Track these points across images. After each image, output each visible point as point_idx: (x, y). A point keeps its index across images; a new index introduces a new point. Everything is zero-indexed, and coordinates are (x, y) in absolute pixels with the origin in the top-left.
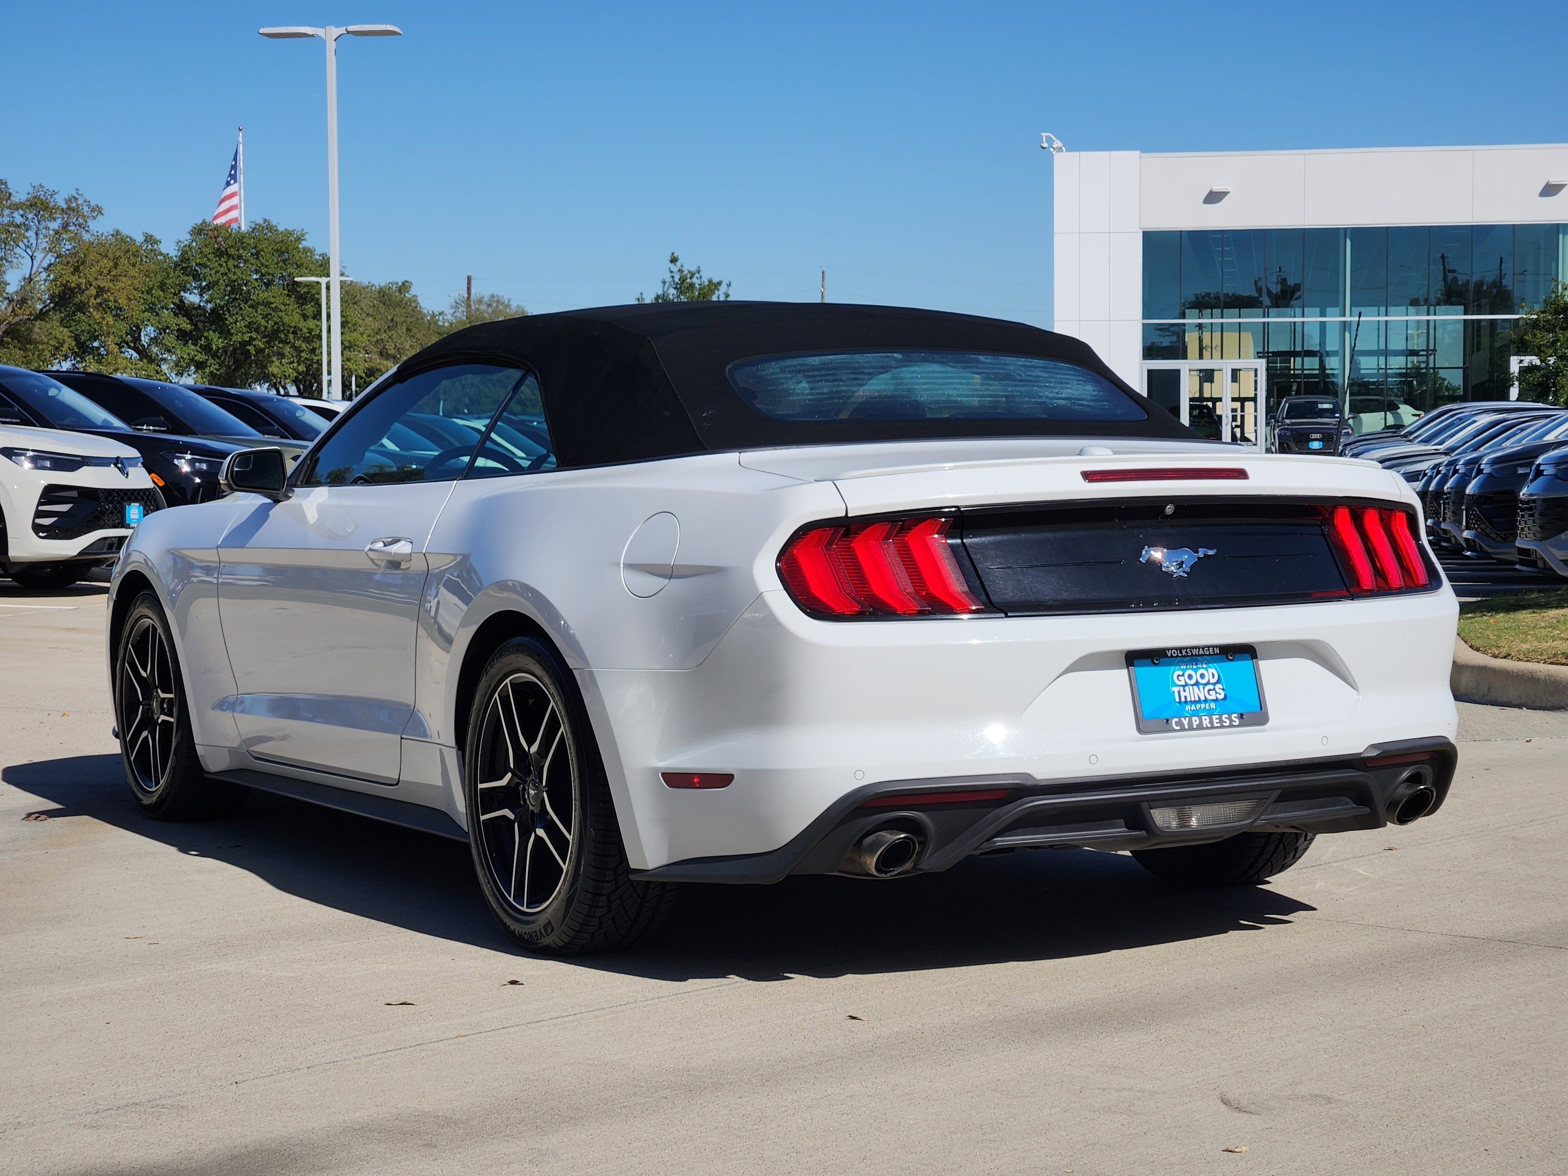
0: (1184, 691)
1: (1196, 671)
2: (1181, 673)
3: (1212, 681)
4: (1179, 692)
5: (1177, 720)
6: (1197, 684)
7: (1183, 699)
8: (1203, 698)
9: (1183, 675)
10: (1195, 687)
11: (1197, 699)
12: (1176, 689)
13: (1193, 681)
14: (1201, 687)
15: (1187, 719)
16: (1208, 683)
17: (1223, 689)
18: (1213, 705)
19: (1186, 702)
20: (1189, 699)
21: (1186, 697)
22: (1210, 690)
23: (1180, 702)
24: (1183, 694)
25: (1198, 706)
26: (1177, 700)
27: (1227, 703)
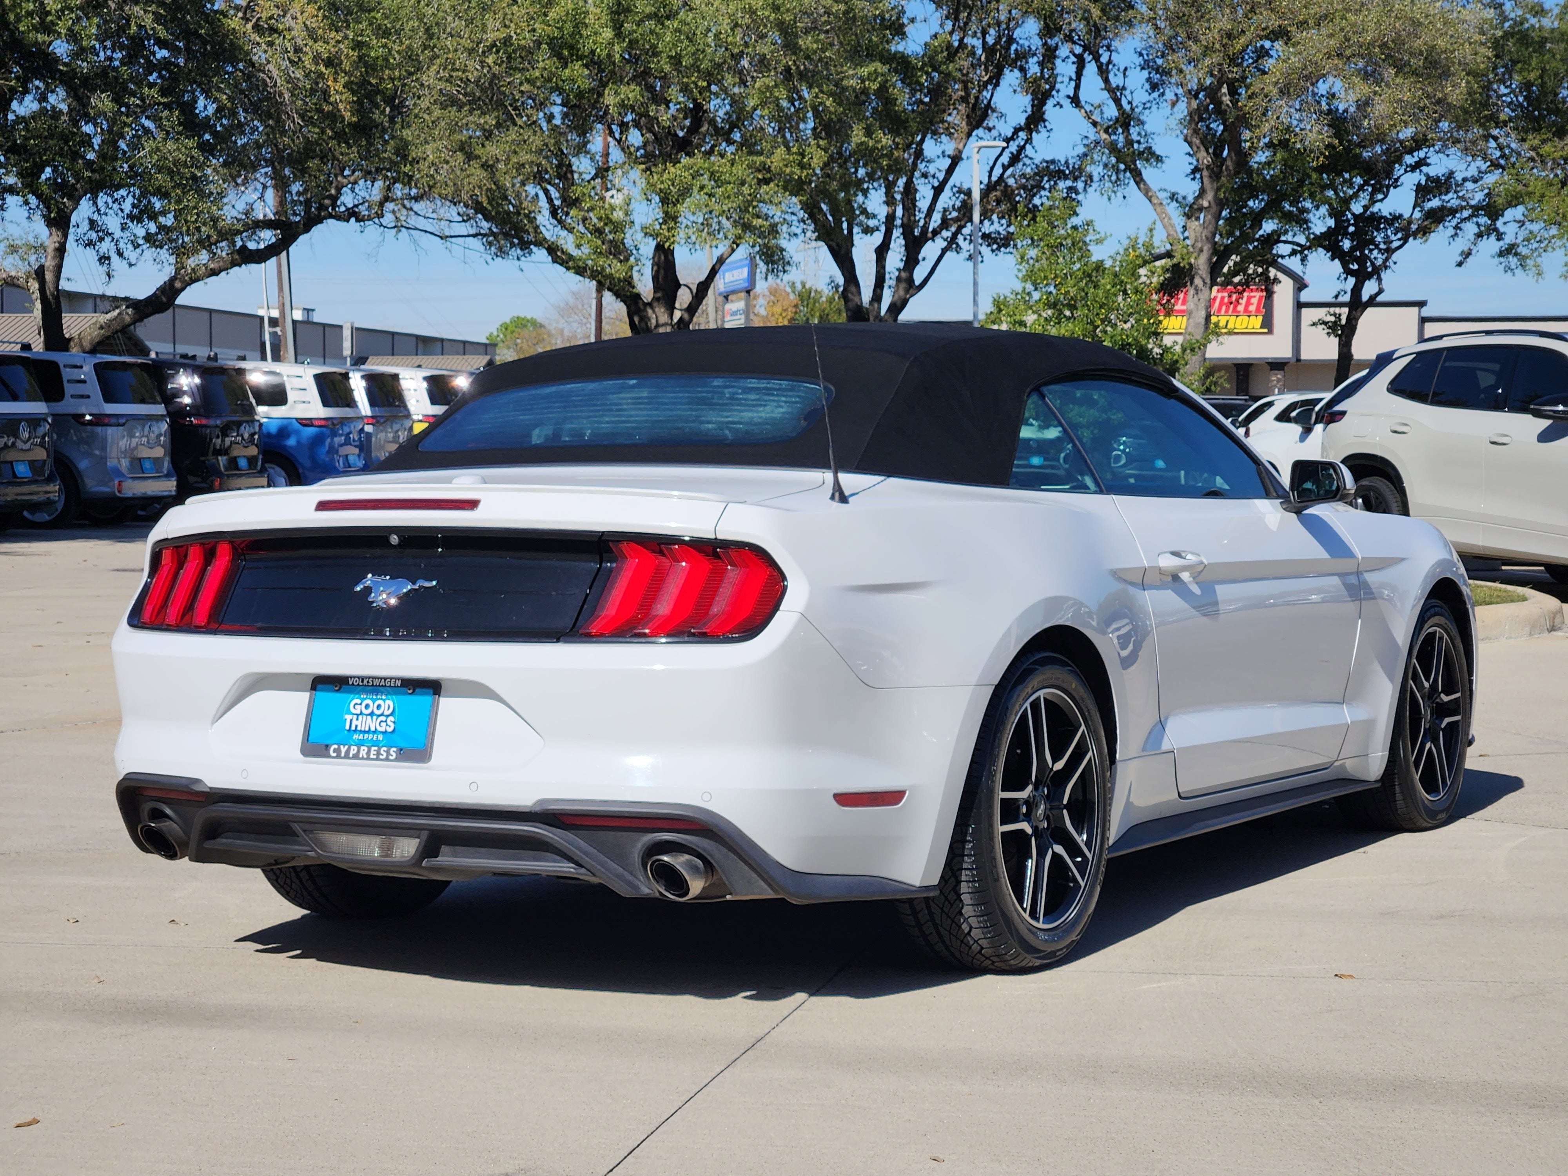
0: (357, 719)
1: (374, 701)
2: (359, 701)
3: (387, 713)
4: (351, 720)
5: (336, 746)
6: (372, 714)
7: (353, 728)
8: (373, 729)
9: (361, 704)
10: (369, 717)
11: (367, 729)
12: (350, 717)
13: (369, 711)
14: (375, 717)
15: (346, 747)
16: (382, 715)
17: (394, 722)
18: (380, 737)
19: (355, 730)
20: (359, 728)
21: (356, 726)
22: (382, 721)
23: (349, 730)
24: (354, 723)
25: (366, 736)
26: (347, 727)
27: (394, 736)
